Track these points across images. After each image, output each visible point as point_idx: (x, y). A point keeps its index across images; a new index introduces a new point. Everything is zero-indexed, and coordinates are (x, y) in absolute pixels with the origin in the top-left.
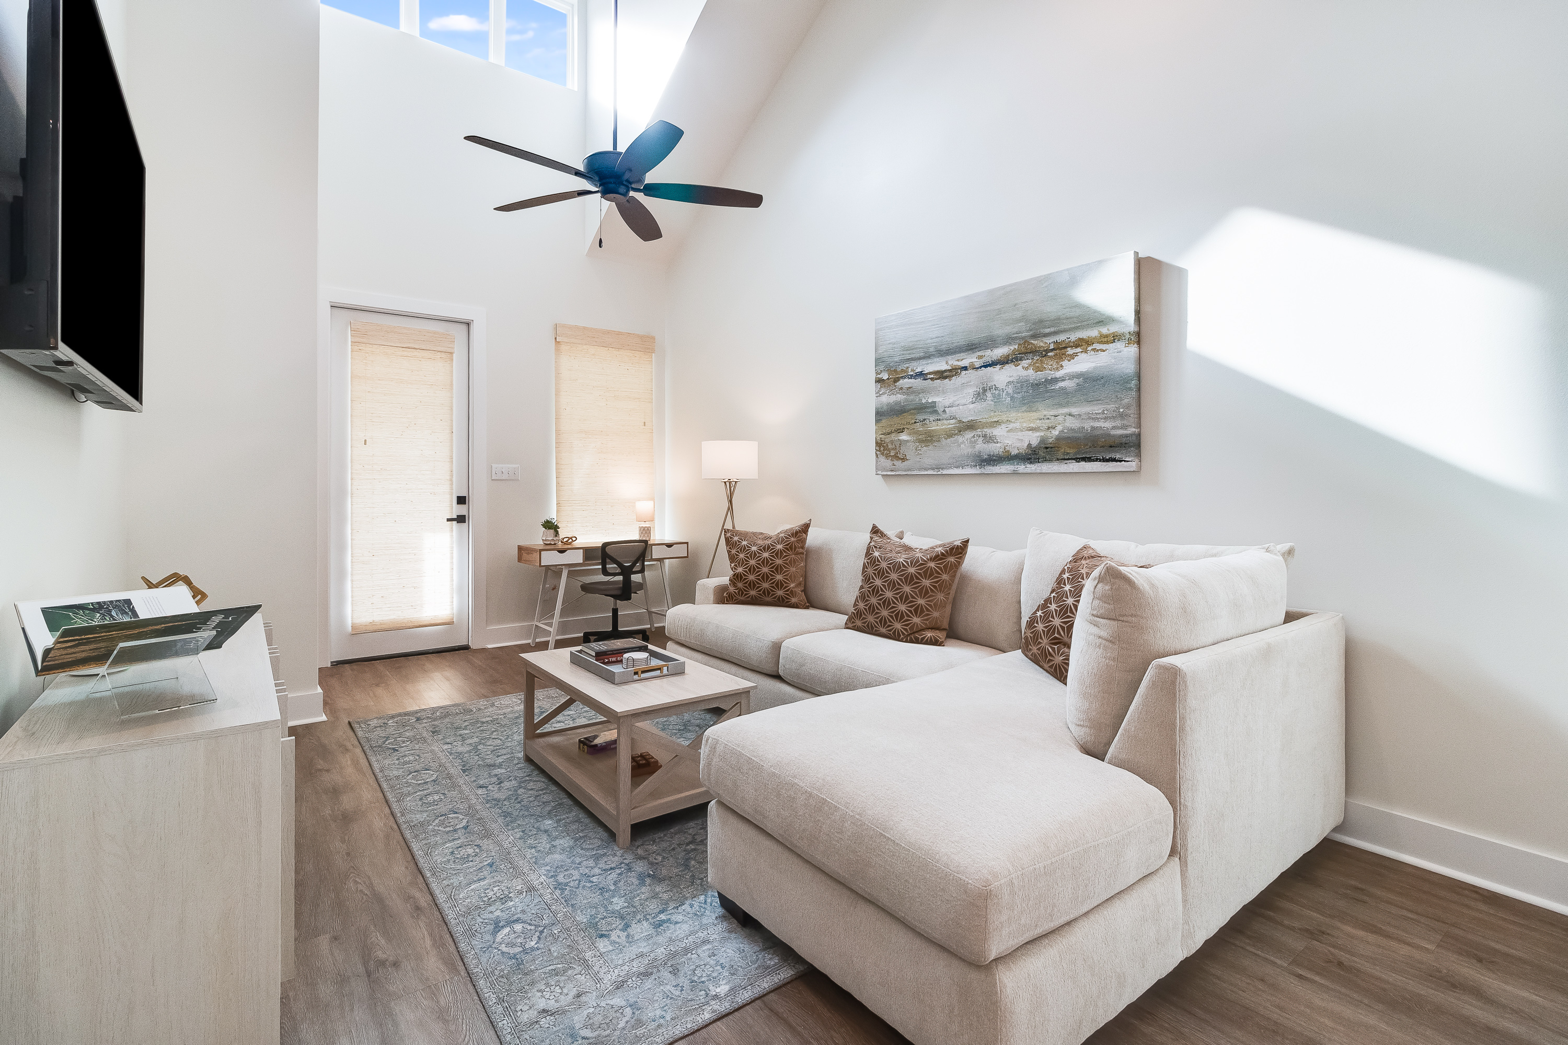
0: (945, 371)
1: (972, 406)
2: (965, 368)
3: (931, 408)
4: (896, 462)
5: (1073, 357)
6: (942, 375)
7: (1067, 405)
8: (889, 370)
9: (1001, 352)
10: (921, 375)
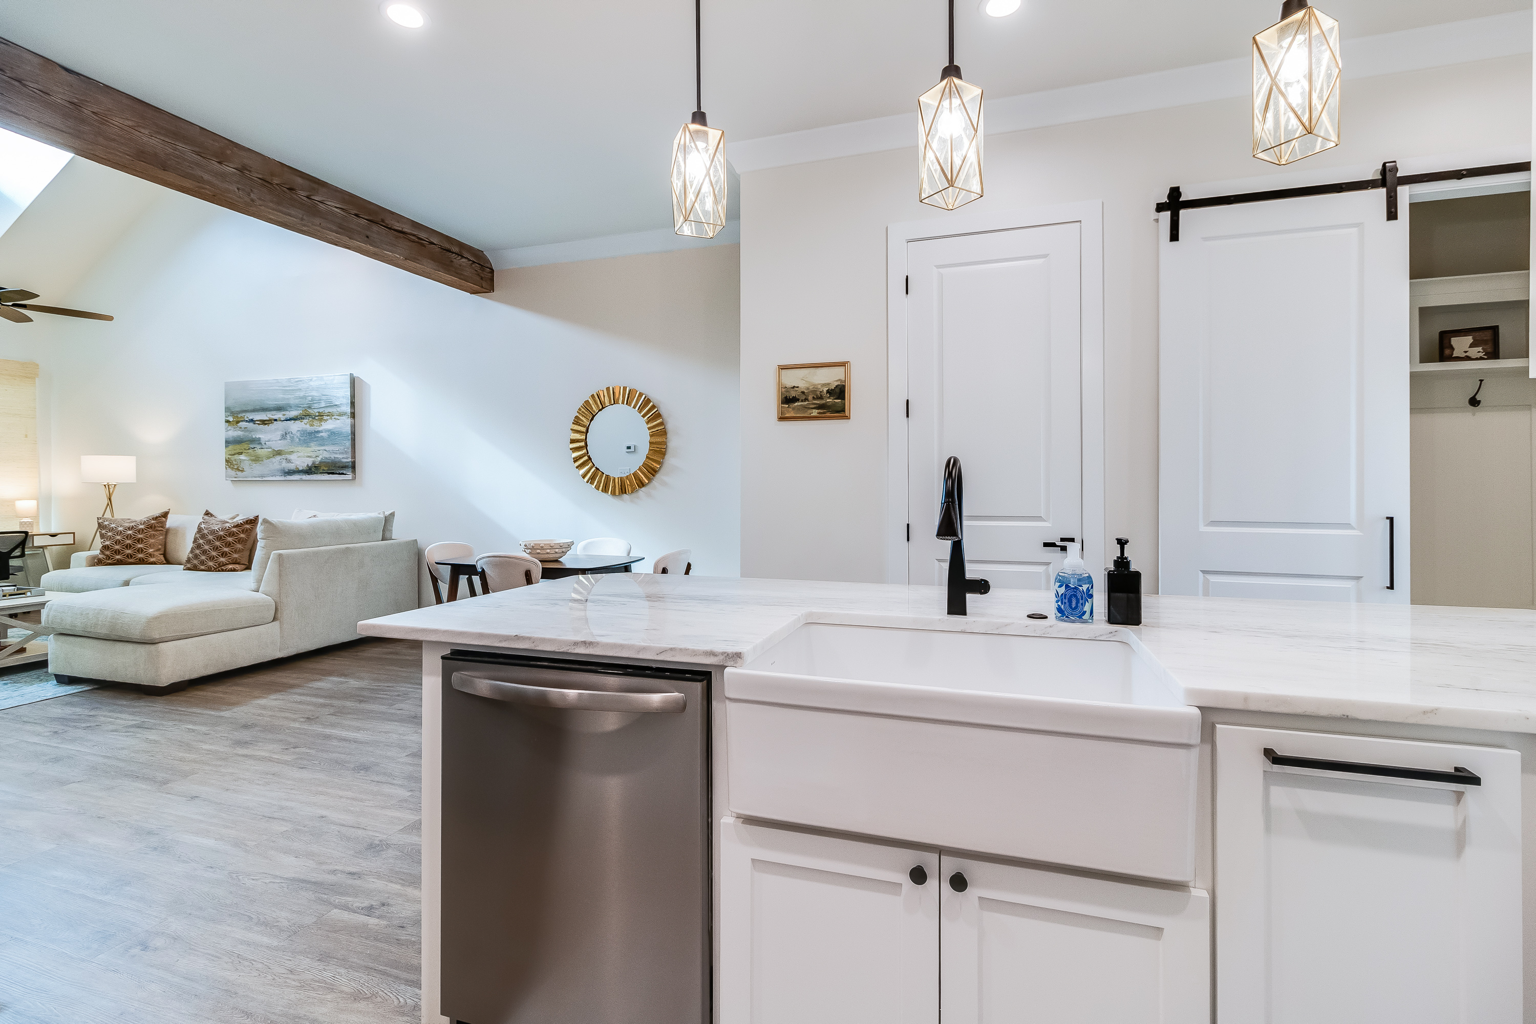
0: (266, 420)
1: (280, 442)
2: (276, 420)
3: (257, 440)
4: (238, 473)
5: (326, 420)
6: (264, 422)
7: (323, 445)
8: (233, 413)
9: (293, 413)
10: (252, 421)
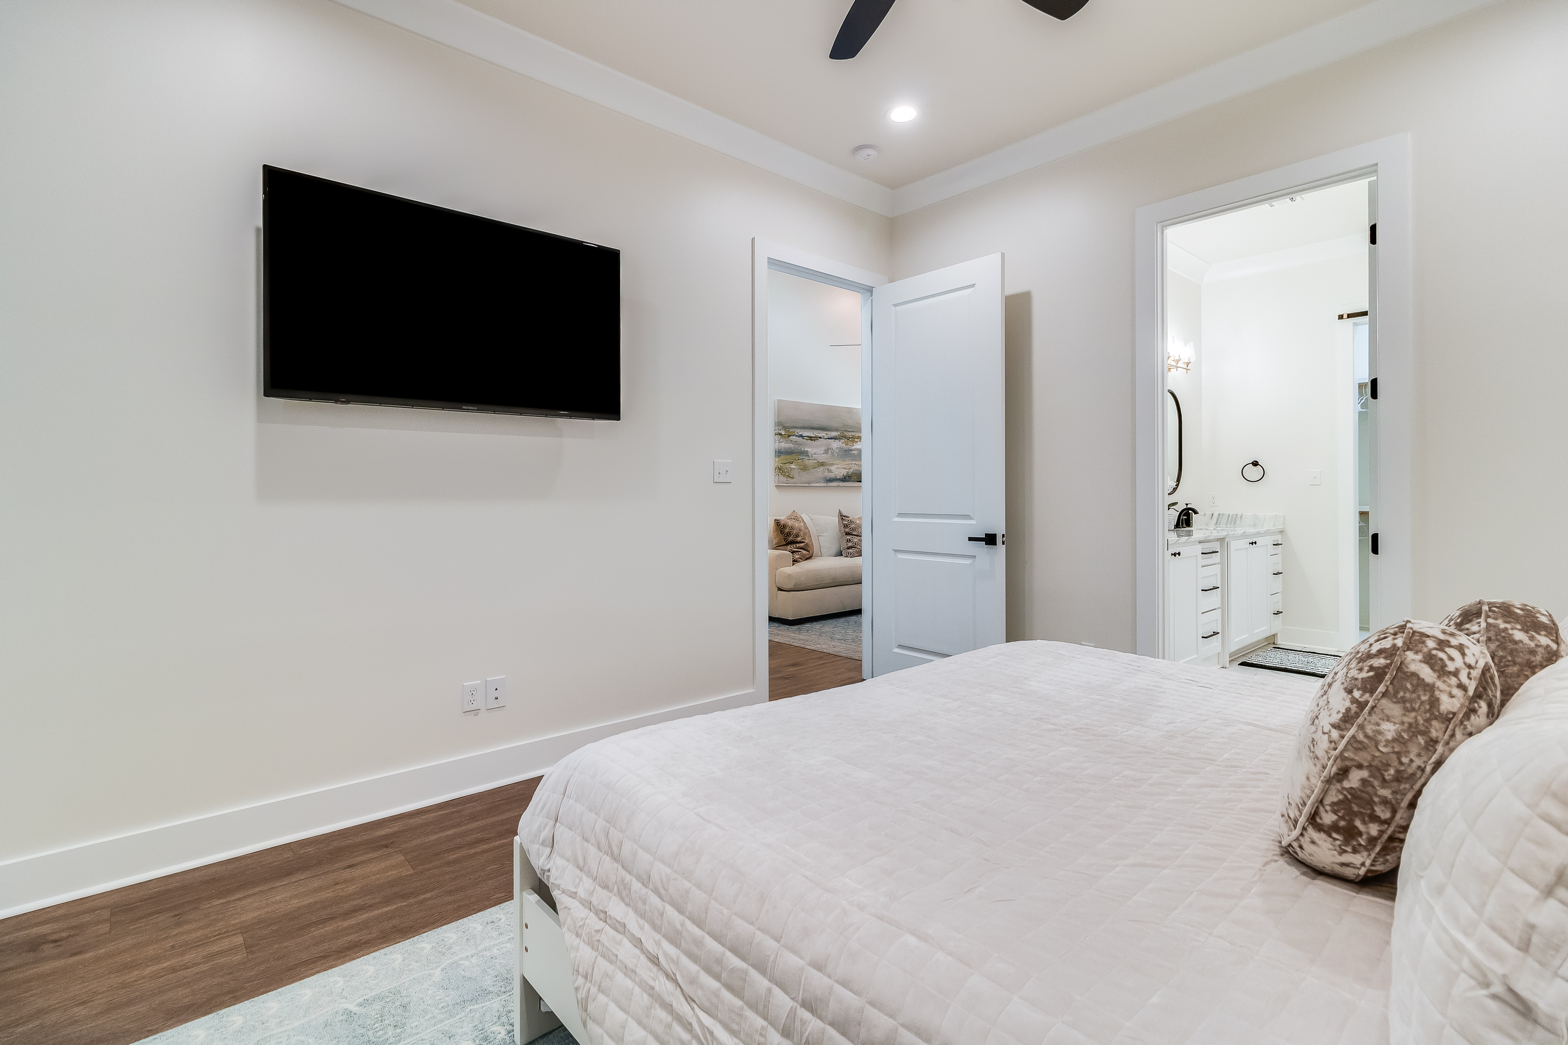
0: (813, 437)
1: (823, 455)
2: (820, 438)
3: (805, 453)
4: (788, 479)
5: (857, 442)
6: (811, 438)
7: (853, 460)
8: (785, 428)
9: (834, 434)
10: (801, 436)
